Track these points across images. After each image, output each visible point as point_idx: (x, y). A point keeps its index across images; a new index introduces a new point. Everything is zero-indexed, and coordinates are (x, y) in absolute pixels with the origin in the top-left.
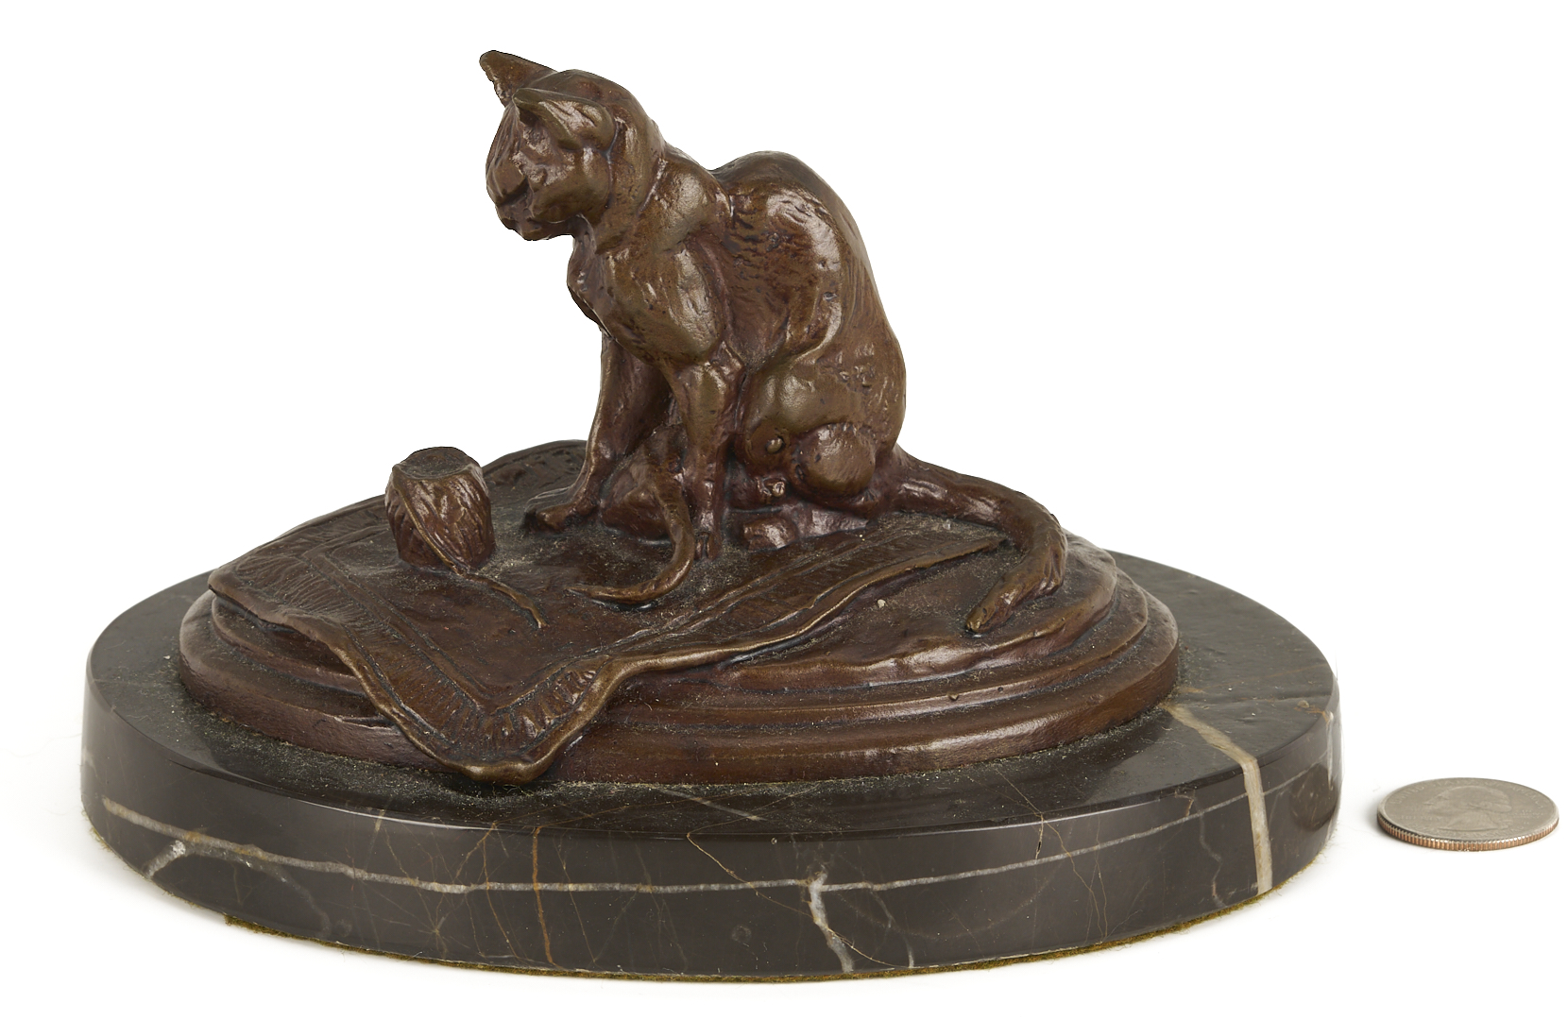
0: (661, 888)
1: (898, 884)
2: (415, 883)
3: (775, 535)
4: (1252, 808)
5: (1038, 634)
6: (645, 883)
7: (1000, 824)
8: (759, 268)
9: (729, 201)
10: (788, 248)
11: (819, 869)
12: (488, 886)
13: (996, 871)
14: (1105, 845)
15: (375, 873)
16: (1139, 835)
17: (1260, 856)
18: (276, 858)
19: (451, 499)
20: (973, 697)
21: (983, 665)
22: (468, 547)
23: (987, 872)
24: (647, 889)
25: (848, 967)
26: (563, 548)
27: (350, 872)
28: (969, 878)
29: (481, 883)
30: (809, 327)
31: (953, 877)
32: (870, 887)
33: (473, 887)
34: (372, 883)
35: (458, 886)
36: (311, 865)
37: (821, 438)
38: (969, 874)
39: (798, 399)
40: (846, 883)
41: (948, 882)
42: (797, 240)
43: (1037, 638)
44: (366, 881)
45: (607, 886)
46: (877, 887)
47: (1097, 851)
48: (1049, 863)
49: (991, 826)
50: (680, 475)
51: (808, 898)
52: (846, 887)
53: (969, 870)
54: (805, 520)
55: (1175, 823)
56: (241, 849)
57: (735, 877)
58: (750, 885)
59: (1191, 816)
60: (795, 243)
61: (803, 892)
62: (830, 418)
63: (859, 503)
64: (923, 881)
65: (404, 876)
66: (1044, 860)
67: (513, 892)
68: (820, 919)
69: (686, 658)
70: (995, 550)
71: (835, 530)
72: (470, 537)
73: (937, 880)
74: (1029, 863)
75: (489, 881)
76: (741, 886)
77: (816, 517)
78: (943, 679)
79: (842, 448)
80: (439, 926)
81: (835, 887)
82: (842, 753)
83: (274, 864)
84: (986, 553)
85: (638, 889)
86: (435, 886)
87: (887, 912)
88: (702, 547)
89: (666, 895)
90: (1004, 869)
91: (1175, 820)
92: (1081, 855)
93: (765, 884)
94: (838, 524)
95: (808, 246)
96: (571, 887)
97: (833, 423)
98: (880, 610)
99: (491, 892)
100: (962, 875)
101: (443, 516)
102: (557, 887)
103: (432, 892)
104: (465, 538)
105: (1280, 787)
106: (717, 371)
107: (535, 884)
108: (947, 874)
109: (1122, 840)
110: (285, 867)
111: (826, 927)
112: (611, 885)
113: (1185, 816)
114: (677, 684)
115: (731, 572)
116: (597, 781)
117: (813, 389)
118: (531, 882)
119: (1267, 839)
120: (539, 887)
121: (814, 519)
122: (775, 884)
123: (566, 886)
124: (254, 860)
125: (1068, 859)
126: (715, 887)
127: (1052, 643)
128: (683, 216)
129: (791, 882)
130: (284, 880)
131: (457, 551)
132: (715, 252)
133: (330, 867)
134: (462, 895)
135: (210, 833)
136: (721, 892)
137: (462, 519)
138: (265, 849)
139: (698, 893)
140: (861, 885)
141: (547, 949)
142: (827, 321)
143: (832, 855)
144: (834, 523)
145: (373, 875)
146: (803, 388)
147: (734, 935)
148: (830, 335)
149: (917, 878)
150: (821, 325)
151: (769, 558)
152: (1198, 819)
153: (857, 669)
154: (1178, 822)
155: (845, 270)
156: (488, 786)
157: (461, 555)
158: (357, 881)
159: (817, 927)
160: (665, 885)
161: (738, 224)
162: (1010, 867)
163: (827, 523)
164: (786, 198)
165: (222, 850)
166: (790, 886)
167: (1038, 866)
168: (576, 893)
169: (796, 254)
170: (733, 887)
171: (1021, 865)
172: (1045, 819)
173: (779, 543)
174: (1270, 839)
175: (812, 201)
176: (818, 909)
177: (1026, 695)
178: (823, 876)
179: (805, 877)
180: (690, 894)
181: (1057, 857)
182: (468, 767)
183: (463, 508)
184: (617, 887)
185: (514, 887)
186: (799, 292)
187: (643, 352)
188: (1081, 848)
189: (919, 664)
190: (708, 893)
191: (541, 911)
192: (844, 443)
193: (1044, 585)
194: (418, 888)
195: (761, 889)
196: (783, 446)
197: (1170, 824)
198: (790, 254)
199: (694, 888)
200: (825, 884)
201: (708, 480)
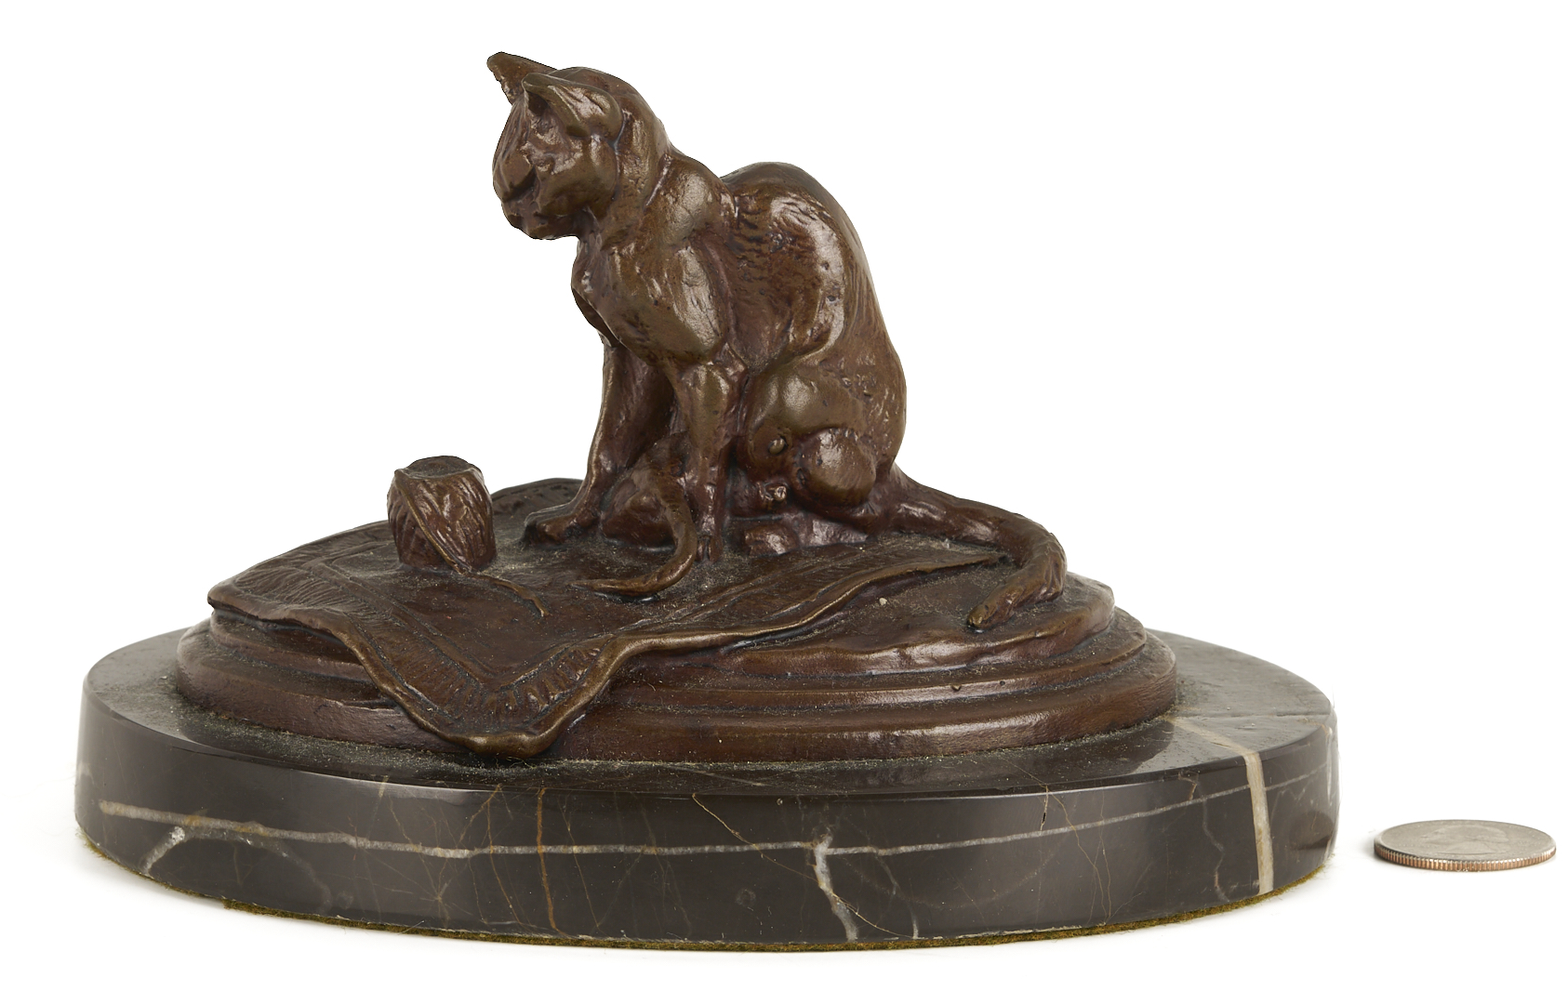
0: (666, 850)
1: (903, 849)
2: (418, 849)
3: (775, 543)
4: (1254, 802)
5: (1038, 635)
6: (650, 845)
7: (1005, 793)
8: (763, 269)
9: (734, 202)
10: (791, 249)
11: (823, 831)
12: (492, 849)
13: (1000, 840)
14: (1109, 821)
15: (379, 840)
16: (1143, 814)
17: (1261, 854)
18: (277, 833)
19: (453, 498)
20: (975, 689)
21: (985, 660)
22: (470, 548)
23: (992, 841)
24: (652, 851)
25: (852, 935)
26: (563, 557)
27: (353, 841)
28: (974, 846)
29: (484, 847)
30: (812, 329)
31: (957, 845)
32: (875, 851)
33: (477, 851)
34: (374, 851)
35: (461, 851)
36: (313, 837)
37: (823, 442)
38: (974, 843)
39: (801, 398)
40: (851, 846)
41: (954, 850)
42: (801, 243)
43: (1038, 638)
44: (368, 850)
45: (612, 848)
46: (882, 852)
47: (1101, 826)
48: (1053, 835)
49: (997, 794)
50: (682, 479)
51: (813, 861)
52: (851, 851)
53: (975, 838)
54: (806, 530)
55: (1178, 806)
56: (242, 827)
57: (740, 838)
58: (755, 847)
59: (1195, 801)
60: (799, 245)
61: (808, 855)
62: (832, 421)
63: (858, 515)
64: (928, 847)
65: (407, 842)
66: (1049, 832)
67: (517, 855)
68: (825, 884)
70: (995, 565)
71: (835, 542)
72: (472, 537)
73: (942, 847)
74: (1034, 834)
75: (493, 844)
76: (746, 848)
77: (816, 527)
78: (945, 672)
79: (843, 453)
80: (442, 893)
81: (841, 851)
82: (846, 734)
83: (275, 839)
84: (986, 566)
85: (643, 851)
86: (438, 852)
87: (891, 878)
88: (703, 549)
89: (671, 857)
90: (1009, 838)
91: (1179, 802)
92: (1086, 830)
93: (770, 846)
94: (838, 536)
95: (812, 249)
96: (575, 849)
97: (835, 427)
98: (882, 608)
99: (495, 855)
100: (967, 843)
101: (445, 514)
102: (561, 849)
103: (435, 858)
104: (467, 537)
105: (1282, 785)
106: (721, 371)
107: (539, 847)
108: (952, 841)
109: (1127, 818)
110: (286, 841)
111: (831, 892)
112: (615, 847)
113: (1187, 799)
114: (680, 667)
115: (733, 574)
116: (600, 759)
117: (816, 390)
118: (535, 844)
119: (1269, 836)
120: (543, 849)
121: (815, 530)
122: (780, 846)
123: (570, 848)
124: (255, 837)
125: (1072, 832)
126: (720, 849)
127: (1053, 644)
128: (689, 211)
129: (796, 844)
130: (285, 855)
131: (459, 550)
132: (719, 253)
133: (332, 837)
134: (465, 859)
135: (210, 815)
136: (727, 854)
137: (465, 517)
138: (266, 825)
139: (703, 855)
140: (866, 850)
141: (551, 914)
142: (830, 325)
143: (838, 817)
144: (835, 535)
145: (376, 843)
146: (806, 387)
147: (738, 899)
148: (833, 337)
149: (922, 844)
150: (824, 329)
151: (768, 561)
152: (1200, 804)
153: (862, 657)
154: (1182, 804)
155: (848, 275)
156: (491, 756)
157: (463, 555)
158: (359, 850)
159: (822, 891)
160: (670, 846)
161: (742, 224)
162: (1015, 837)
163: (827, 534)
164: (790, 200)
165: (222, 830)
166: (795, 849)
167: (1042, 838)
168: (580, 856)
169: (800, 256)
170: (738, 848)
171: (1026, 836)
172: (1050, 790)
173: (780, 550)
174: (1271, 836)
175: (815, 205)
176: (823, 872)
177: (1027, 691)
178: (828, 839)
179: (811, 840)
180: (695, 855)
181: (1062, 830)
182: (471, 739)
183: (465, 507)
184: (621, 849)
185: (518, 850)
186: (803, 295)
187: (646, 351)
188: (1085, 822)
189: (922, 656)
190: (713, 855)
191: (545, 874)
192: (845, 448)
193: (1044, 591)
194: (421, 854)
195: (766, 851)
196: (786, 447)
197: (1174, 806)
198: (794, 255)
199: (699, 849)
200: (830, 847)
201: (710, 484)
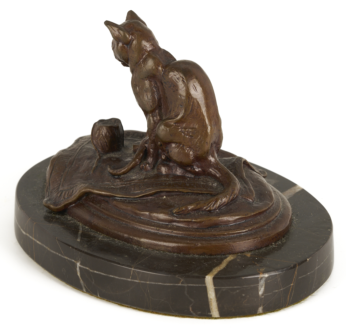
0: (51, 250)
1: (95, 272)
3: (164, 170)
4: (208, 290)
5: (193, 221)
7: (121, 265)
9: (162, 70)
10: (173, 88)
12: (28, 235)
13: (119, 278)
14: (151, 283)
16: (162, 284)
20: (163, 231)
21: (174, 224)
23: (117, 277)
24: (49, 249)
25: (84, 291)
29: (27, 233)
30: (175, 113)
31: (108, 275)
32: (89, 270)
35: (24, 232)
37: (172, 146)
38: (112, 276)
39: (163, 132)
40: (84, 266)
43: (193, 222)
47: (148, 284)
48: (133, 282)
49: (119, 265)
51: (76, 267)
53: (113, 275)
54: (175, 169)
55: (175, 284)
58: (66, 258)
59: (182, 285)
61: (75, 265)
62: (174, 141)
64: (101, 273)
66: (133, 280)
69: (100, 192)
71: (183, 175)
72: (103, 144)
73: (105, 274)
74: (128, 280)
77: (178, 169)
78: (160, 223)
81: (82, 267)
82: (119, 233)
85: (47, 248)
87: (93, 279)
89: (52, 253)
90: (121, 278)
91: (176, 284)
92: (143, 283)
94: (185, 174)
95: (177, 90)
96: (38, 242)
97: (177, 143)
99: (28, 237)
101: (96, 136)
102: (36, 241)
104: (101, 144)
105: (224, 288)
106: (152, 118)
109: (156, 283)
111: (80, 277)
112: (44, 245)
113: (179, 283)
114: (102, 199)
117: (168, 131)
118: (33, 237)
120: (34, 239)
121: (178, 170)
122: (70, 259)
125: (139, 283)
126: (60, 255)
127: (198, 225)
129: (73, 261)
134: (25, 235)
137: (101, 138)
140: (87, 268)
141: (34, 257)
142: (180, 113)
143: (82, 257)
144: (183, 173)
146: (165, 129)
147: (62, 270)
148: (179, 117)
150: (178, 114)
152: (184, 286)
153: (138, 212)
154: (176, 285)
155: (187, 100)
159: (78, 275)
161: (163, 77)
162: (123, 279)
163: (181, 172)
164: (175, 74)
167: (130, 281)
168: (38, 244)
170: (63, 256)
171: (126, 279)
172: (134, 268)
173: (164, 173)
174: (217, 302)
175: (182, 77)
176: (78, 271)
177: (180, 236)
178: (80, 262)
179: (76, 261)
180: (55, 254)
181: (136, 281)
183: (101, 136)
186: (174, 102)
188: (143, 281)
190: (58, 256)
191: (34, 246)
193: (205, 208)
195: (68, 260)
196: (161, 145)
197: (174, 284)
200: (80, 264)
201: (151, 149)
